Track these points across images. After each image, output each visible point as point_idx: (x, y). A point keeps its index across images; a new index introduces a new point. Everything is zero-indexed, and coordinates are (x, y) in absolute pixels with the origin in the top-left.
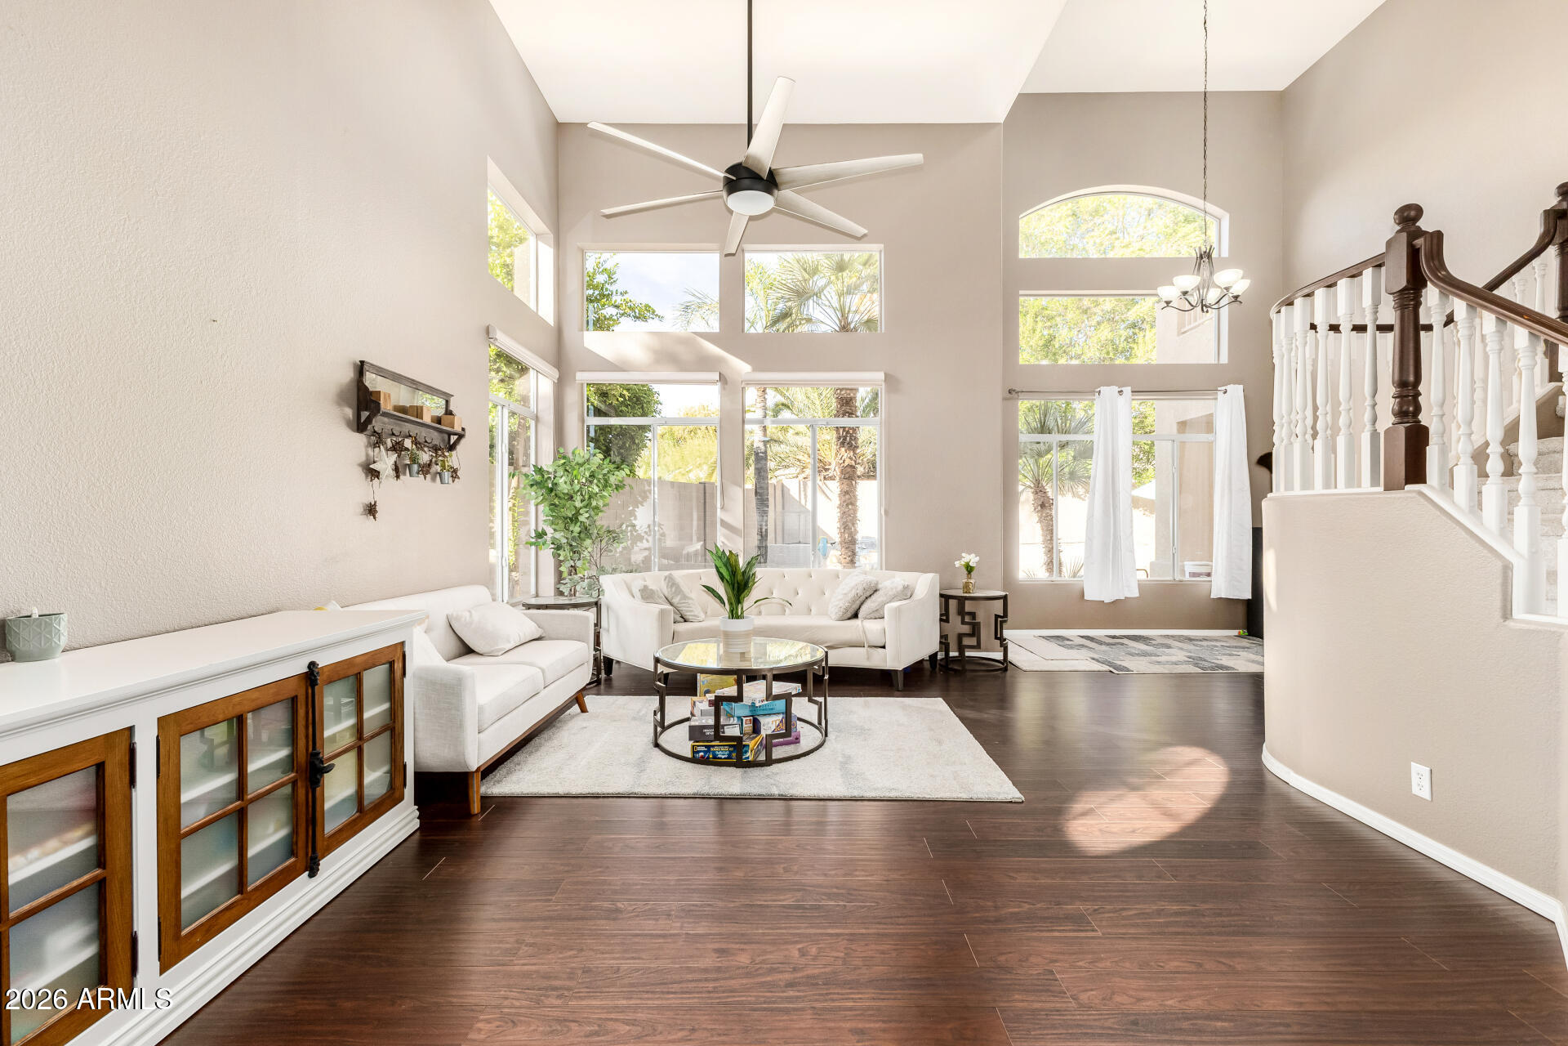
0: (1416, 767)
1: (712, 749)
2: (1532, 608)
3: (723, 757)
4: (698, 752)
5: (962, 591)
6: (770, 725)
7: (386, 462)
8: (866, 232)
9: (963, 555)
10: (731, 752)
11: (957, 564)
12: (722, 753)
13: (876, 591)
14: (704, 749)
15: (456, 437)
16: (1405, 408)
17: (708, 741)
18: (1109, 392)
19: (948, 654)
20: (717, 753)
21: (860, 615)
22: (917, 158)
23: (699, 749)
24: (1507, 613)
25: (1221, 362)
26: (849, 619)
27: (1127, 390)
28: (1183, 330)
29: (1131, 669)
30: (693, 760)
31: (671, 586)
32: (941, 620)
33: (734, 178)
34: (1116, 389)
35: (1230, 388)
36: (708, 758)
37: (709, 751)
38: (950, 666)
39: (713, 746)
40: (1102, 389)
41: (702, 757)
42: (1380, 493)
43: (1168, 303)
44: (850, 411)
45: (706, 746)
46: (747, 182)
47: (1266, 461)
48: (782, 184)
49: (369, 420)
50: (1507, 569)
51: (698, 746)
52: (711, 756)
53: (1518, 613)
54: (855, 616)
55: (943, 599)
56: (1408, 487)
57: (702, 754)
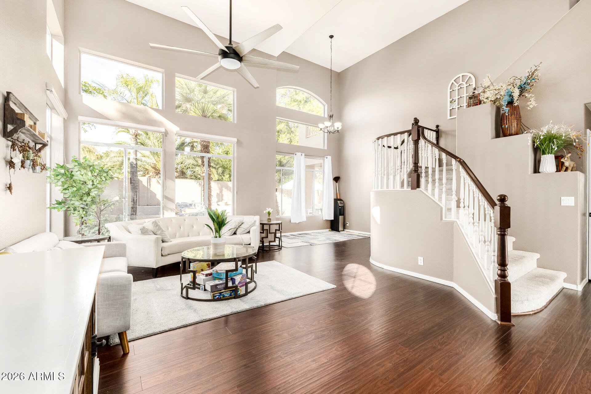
0: (419, 258)
1: (222, 294)
2: (446, 218)
3: (228, 296)
4: (216, 296)
5: (267, 221)
6: (238, 279)
7: (18, 158)
8: (258, 86)
9: (267, 209)
10: (231, 293)
11: (265, 212)
12: (227, 294)
13: (242, 223)
14: (219, 294)
15: (40, 146)
16: (416, 169)
17: (219, 291)
18: (299, 154)
19: (264, 244)
20: (225, 295)
21: (237, 233)
22: (298, 67)
23: (216, 295)
24: (441, 219)
25: (325, 149)
26: (232, 235)
27: (303, 154)
28: (307, 137)
29: (316, 243)
30: (214, 300)
31: (156, 227)
32: (261, 233)
33: (229, 52)
34: (300, 154)
35: (328, 157)
36: (221, 298)
37: (221, 295)
38: (264, 249)
39: (223, 292)
40: (297, 153)
41: (218, 298)
42: (410, 190)
43: (321, 129)
44: (208, 151)
45: (219, 293)
46: (232, 55)
47: (337, 179)
48: (244, 60)
49: (15, 131)
50: (442, 208)
51: (215, 294)
52: (222, 297)
53: (444, 219)
54: (235, 233)
55: (261, 225)
56: (417, 189)
57: (218, 297)
